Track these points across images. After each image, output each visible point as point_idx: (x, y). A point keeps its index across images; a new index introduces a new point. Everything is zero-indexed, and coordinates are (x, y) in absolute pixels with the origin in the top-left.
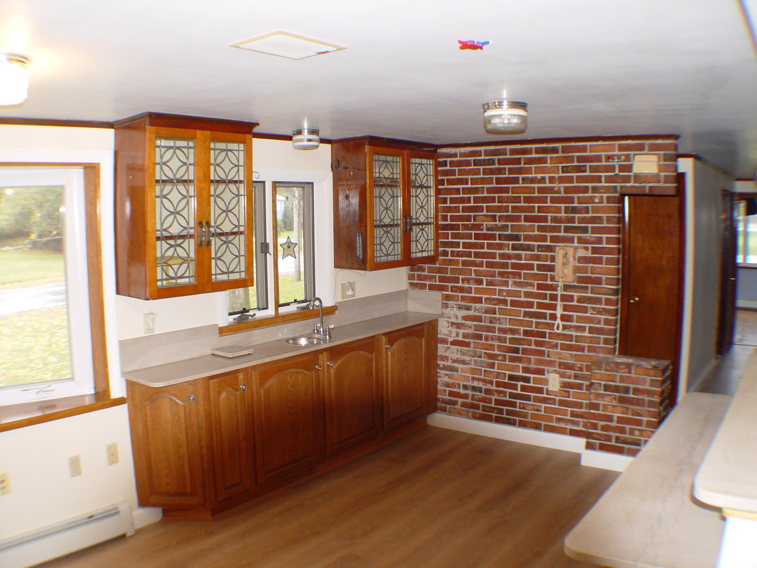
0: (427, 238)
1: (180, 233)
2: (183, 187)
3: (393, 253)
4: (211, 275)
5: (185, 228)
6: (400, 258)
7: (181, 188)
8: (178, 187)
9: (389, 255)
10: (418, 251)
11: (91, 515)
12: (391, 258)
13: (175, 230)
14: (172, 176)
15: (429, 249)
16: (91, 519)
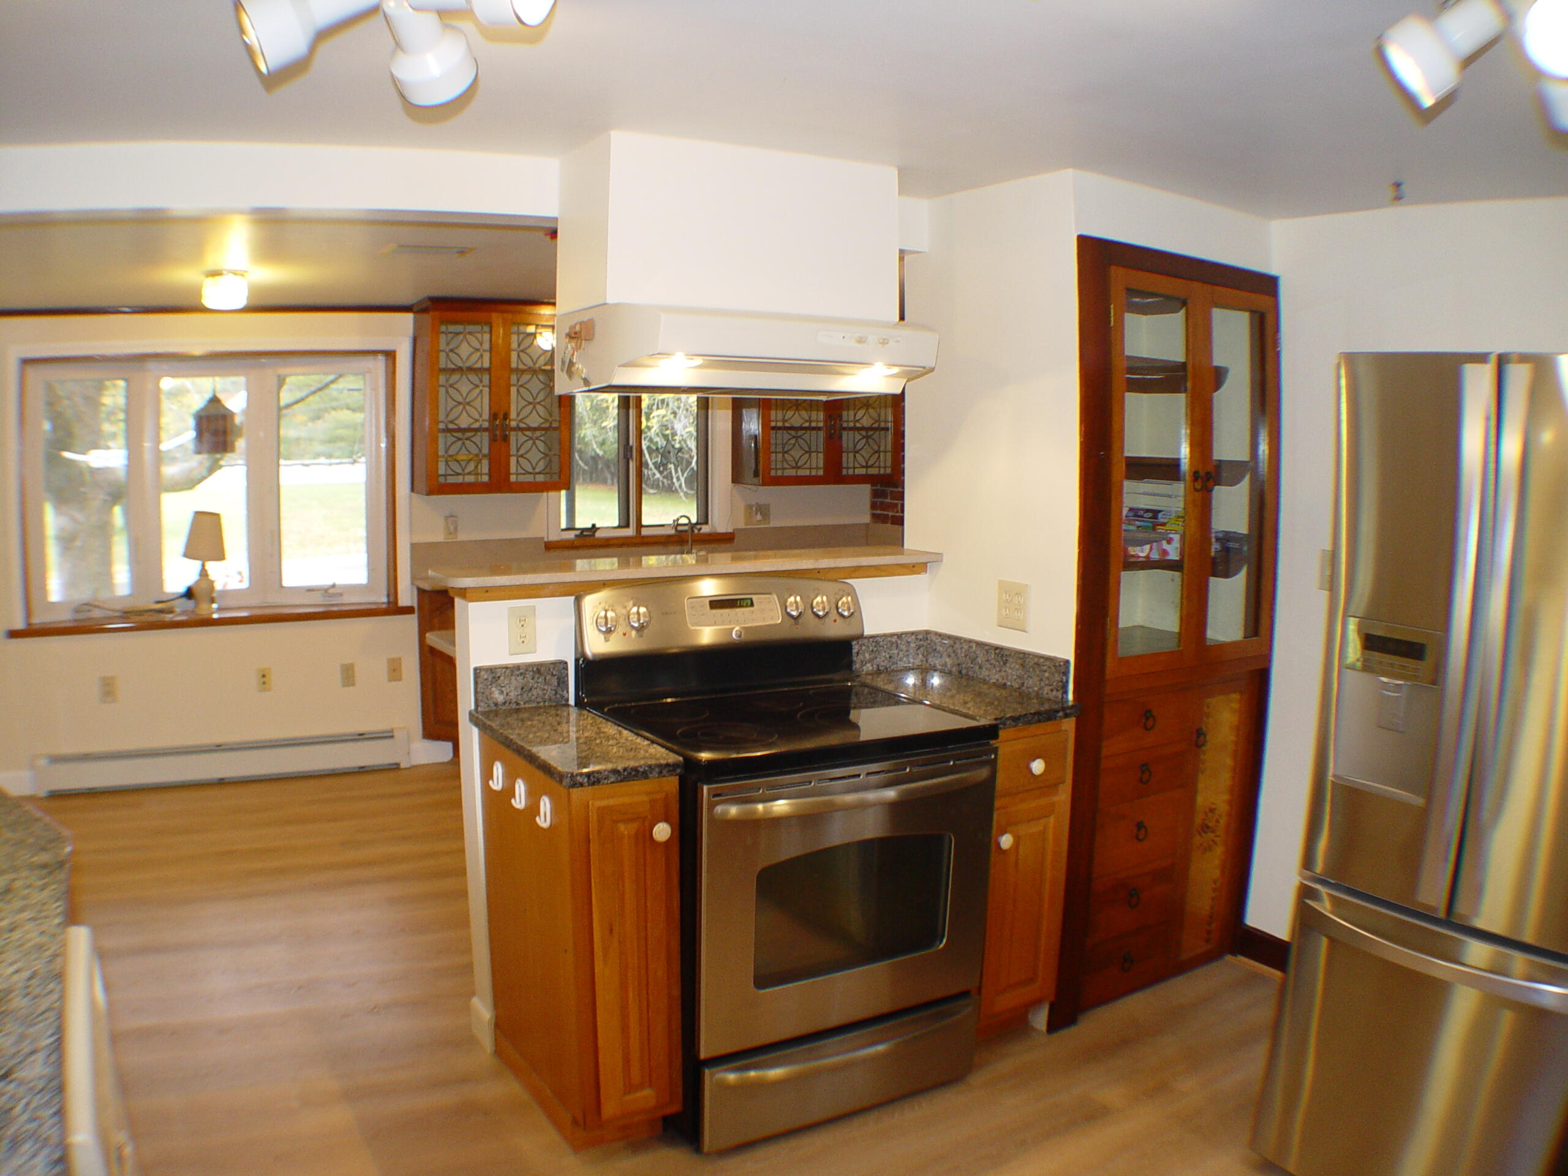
0: (876, 448)
1: (470, 425)
2: (476, 377)
3: (807, 465)
4: (508, 474)
5: (477, 420)
6: (821, 473)
7: (474, 378)
8: (468, 376)
9: (799, 468)
10: (858, 466)
11: (361, 733)
12: (801, 473)
13: (464, 422)
14: (461, 365)
15: (882, 464)
16: (361, 737)
